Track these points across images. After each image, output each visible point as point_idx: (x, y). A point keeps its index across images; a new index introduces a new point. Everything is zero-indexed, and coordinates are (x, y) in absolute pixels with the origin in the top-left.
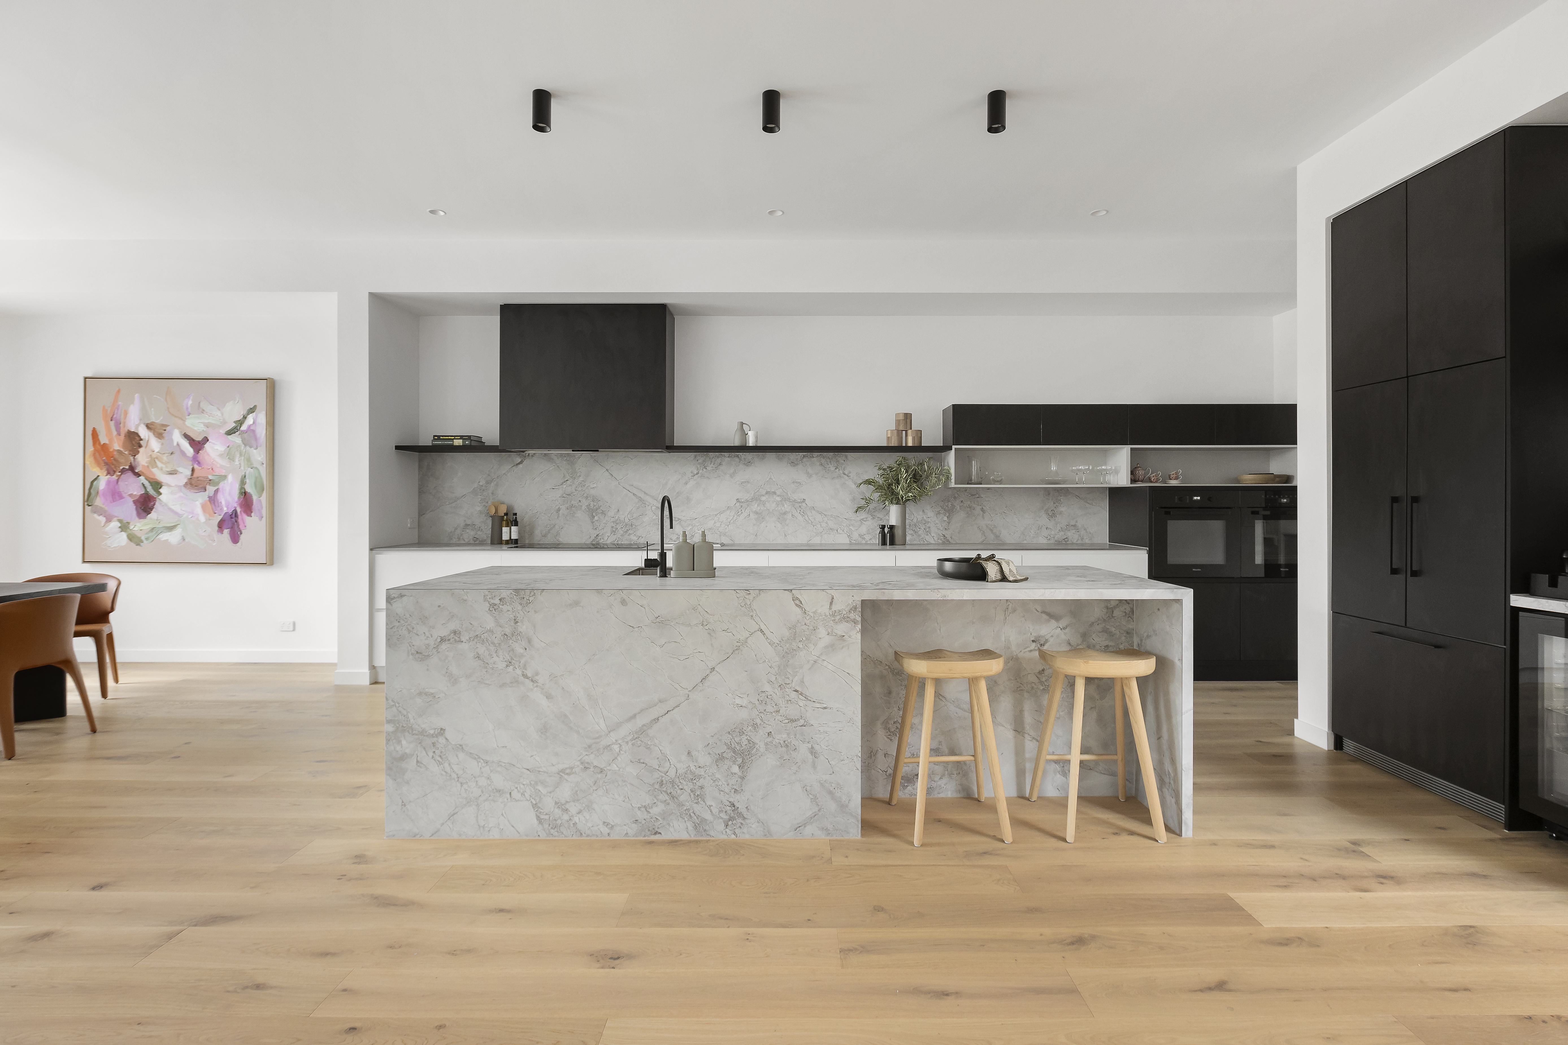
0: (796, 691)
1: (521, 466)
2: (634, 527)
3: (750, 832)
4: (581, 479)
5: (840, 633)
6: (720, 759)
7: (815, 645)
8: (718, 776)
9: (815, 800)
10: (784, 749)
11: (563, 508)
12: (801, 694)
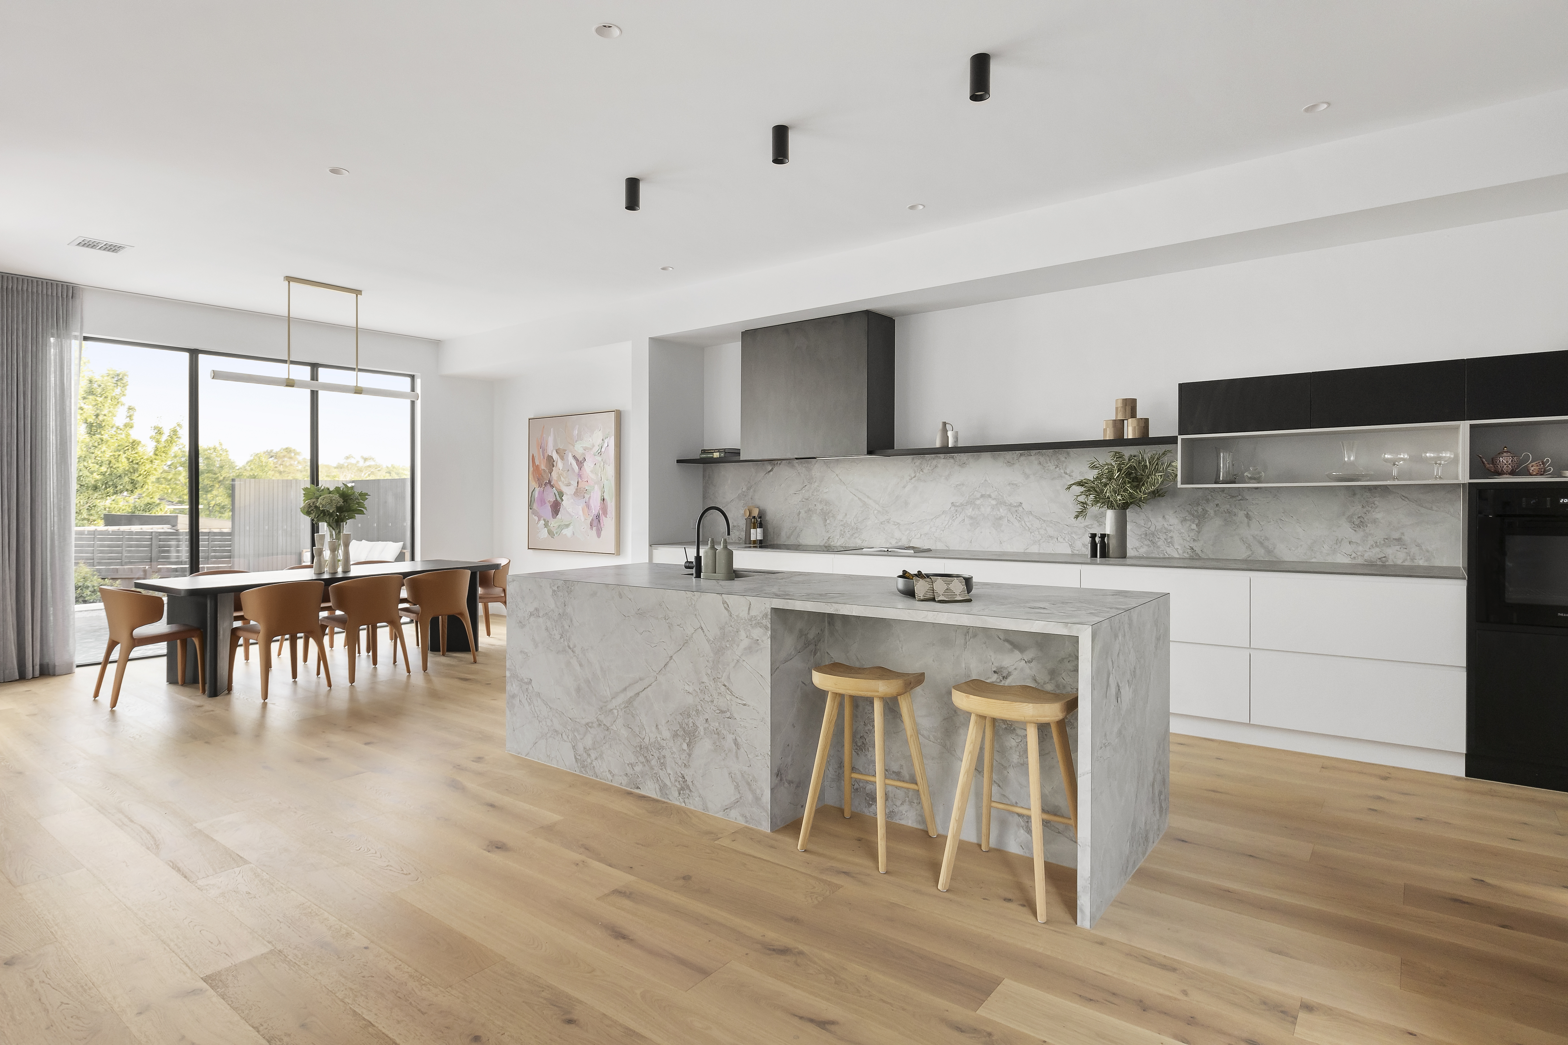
0: (725, 686)
1: (771, 473)
2: (859, 530)
3: (693, 805)
4: (816, 484)
5: (756, 637)
6: (675, 735)
7: (738, 646)
8: (674, 750)
9: (737, 787)
10: (716, 736)
11: (802, 511)
12: (728, 689)
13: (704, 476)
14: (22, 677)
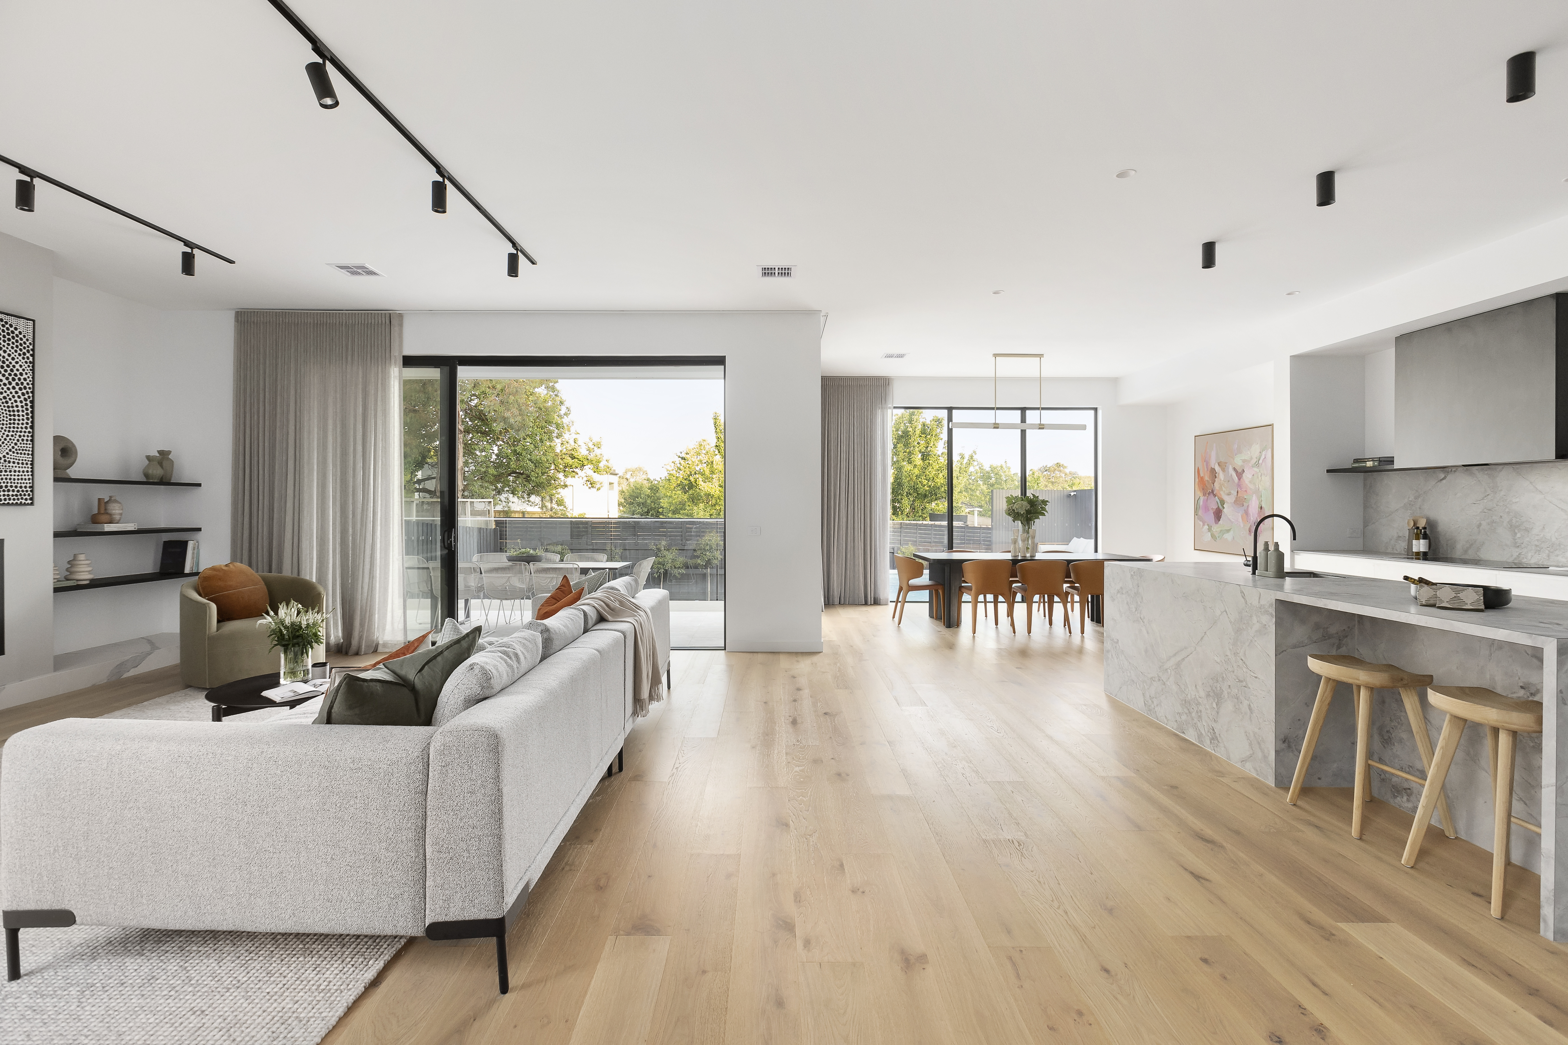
0: (1242, 660)
1: (1444, 481)
3: (1220, 753)
4: (1502, 493)
5: (1264, 622)
6: (1208, 695)
7: (1251, 628)
8: (1207, 707)
9: (1250, 744)
10: (1236, 700)
11: (1484, 523)
12: (1244, 663)
13: (1365, 485)
14: (866, 604)
